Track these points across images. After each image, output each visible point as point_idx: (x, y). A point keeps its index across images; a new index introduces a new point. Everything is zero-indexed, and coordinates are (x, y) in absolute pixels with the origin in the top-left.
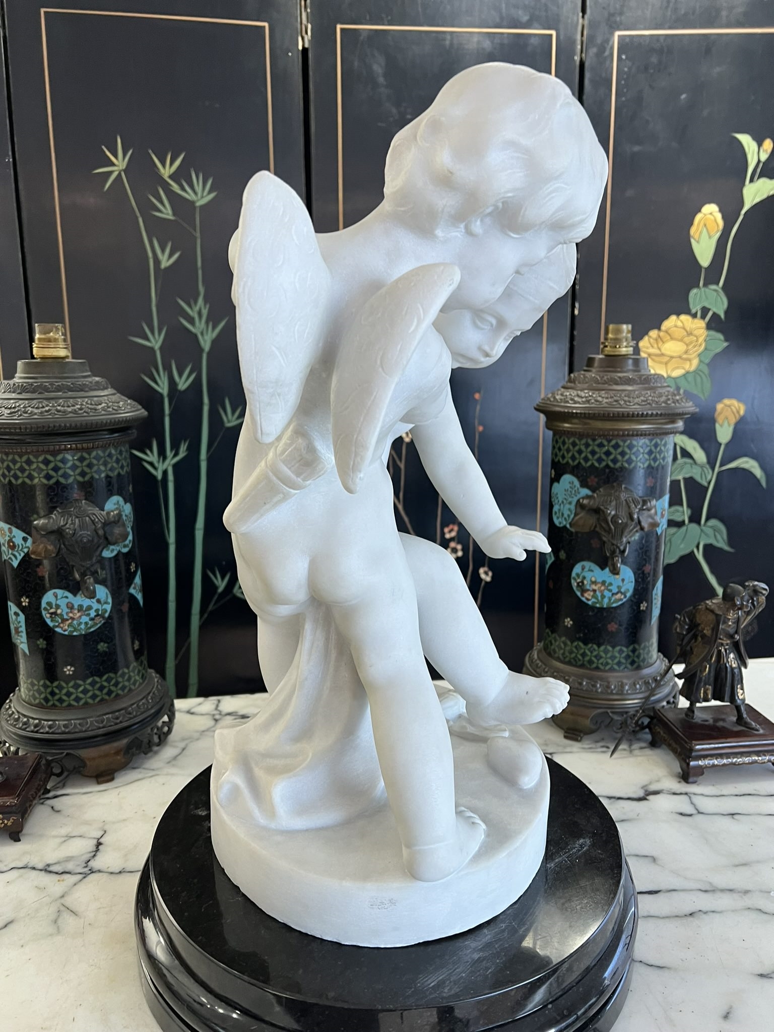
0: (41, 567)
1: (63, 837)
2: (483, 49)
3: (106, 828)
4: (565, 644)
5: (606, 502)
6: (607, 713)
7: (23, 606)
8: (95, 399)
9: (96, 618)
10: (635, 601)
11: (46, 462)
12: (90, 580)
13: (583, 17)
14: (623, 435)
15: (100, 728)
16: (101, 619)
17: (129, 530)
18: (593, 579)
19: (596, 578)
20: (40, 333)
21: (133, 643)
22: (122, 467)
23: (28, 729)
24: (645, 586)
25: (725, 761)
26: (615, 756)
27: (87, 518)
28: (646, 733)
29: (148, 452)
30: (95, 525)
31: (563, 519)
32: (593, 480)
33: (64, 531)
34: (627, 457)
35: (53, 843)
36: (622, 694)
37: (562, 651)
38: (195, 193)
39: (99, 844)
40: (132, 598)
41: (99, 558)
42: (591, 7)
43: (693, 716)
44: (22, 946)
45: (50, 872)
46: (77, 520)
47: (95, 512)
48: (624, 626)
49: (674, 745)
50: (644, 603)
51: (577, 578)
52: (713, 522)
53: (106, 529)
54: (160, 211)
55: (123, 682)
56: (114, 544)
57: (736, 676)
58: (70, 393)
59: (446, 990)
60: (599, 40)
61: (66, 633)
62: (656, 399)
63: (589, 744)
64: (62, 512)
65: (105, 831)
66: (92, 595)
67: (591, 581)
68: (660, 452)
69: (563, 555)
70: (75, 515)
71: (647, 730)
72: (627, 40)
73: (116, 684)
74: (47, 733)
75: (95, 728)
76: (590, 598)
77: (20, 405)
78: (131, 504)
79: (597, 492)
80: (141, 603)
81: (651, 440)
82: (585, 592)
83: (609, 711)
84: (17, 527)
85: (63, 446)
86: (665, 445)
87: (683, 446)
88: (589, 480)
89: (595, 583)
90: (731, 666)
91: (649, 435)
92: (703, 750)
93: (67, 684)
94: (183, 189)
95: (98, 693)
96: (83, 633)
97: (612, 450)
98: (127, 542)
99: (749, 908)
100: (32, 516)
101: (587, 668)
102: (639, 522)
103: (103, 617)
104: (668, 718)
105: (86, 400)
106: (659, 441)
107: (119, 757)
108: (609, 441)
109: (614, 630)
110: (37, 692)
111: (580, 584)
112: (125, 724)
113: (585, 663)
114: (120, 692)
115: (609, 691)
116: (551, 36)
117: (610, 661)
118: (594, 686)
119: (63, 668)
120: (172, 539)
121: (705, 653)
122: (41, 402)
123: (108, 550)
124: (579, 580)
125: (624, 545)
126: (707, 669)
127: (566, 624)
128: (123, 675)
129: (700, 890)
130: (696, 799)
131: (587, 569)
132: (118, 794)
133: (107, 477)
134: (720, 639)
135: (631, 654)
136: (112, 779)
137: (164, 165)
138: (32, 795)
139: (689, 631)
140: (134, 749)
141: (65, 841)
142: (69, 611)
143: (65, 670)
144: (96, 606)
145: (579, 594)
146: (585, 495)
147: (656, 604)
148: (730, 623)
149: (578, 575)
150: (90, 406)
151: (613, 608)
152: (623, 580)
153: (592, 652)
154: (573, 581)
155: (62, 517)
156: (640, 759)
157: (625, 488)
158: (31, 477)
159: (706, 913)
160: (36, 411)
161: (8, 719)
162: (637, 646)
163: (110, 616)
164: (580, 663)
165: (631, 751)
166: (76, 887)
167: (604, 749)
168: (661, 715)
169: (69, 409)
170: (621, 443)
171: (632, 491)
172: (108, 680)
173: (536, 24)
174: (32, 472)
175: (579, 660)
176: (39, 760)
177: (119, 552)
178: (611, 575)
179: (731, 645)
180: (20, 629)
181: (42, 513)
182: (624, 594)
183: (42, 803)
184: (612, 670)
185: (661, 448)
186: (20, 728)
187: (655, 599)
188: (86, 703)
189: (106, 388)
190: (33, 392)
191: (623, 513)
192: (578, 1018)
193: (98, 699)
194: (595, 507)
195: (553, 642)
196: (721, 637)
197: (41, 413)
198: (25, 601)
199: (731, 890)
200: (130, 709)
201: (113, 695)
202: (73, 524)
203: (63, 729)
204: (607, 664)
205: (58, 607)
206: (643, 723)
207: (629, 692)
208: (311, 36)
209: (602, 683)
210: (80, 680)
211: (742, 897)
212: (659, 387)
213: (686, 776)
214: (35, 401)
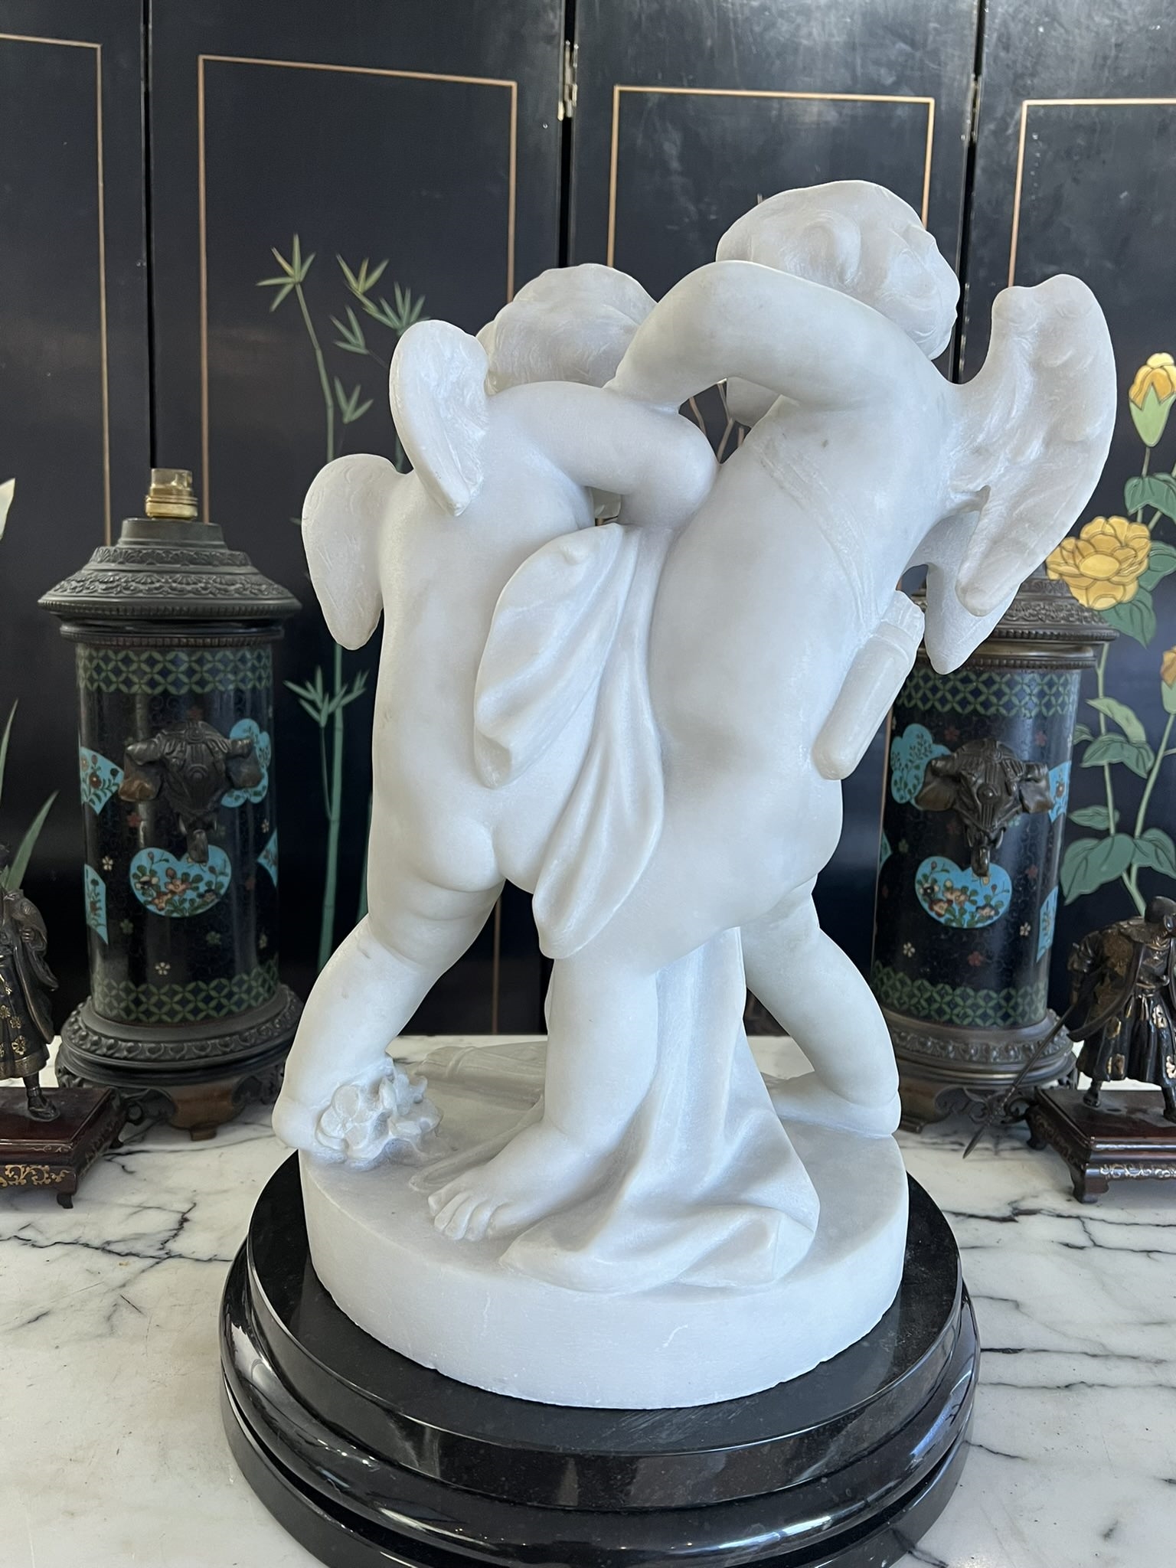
0: (133, 814)
1: (133, 1206)
2: (826, 123)
3: (197, 1199)
4: (903, 983)
5: (971, 764)
6: (962, 1090)
7: (105, 871)
8: (228, 577)
9: (207, 894)
10: (1013, 920)
11: (151, 662)
12: (201, 836)
13: (976, 79)
14: (1000, 666)
15: (200, 1057)
16: (214, 897)
17: (264, 771)
18: (948, 884)
19: (952, 882)
20: (158, 482)
21: (258, 938)
22: (260, 679)
23: (98, 1052)
24: (1028, 899)
25: (1142, 1172)
26: (971, 1156)
27: (204, 746)
28: (1023, 1128)
29: (309, 686)
30: (213, 755)
31: (906, 790)
32: (952, 733)
33: (168, 761)
34: (1005, 699)
35: (117, 1214)
36: (986, 1063)
37: (897, 995)
38: (399, 317)
39: (184, 1220)
40: (262, 871)
41: (216, 806)
42: (988, 65)
43: (1096, 1102)
44: (57, 1347)
45: (110, 1252)
46: (189, 747)
47: (214, 738)
48: (996, 959)
49: (1063, 1143)
50: (1026, 924)
51: (923, 881)
52: (1155, 834)
53: (230, 764)
54: (346, 341)
55: (240, 993)
56: (239, 788)
57: (1164, 1040)
58: (192, 566)
59: (664, 1435)
60: (999, 113)
61: (162, 913)
62: (1052, 614)
63: (931, 1138)
64: (169, 735)
65: (195, 1204)
66: (202, 858)
67: (945, 886)
68: (1058, 694)
69: (904, 846)
70: (186, 740)
71: (1024, 1123)
72: (1042, 112)
73: (230, 995)
74: (125, 1058)
75: (194, 1056)
76: (943, 912)
77: (120, 579)
78: (269, 733)
79: (959, 750)
80: (275, 881)
81: (1043, 676)
82: (935, 904)
83: (965, 1088)
84: (104, 755)
85: (176, 640)
86: (1065, 684)
87: (1109, 714)
88: (946, 732)
89: (950, 890)
90: (1156, 1026)
91: (1040, 667)
92: (1107, 1151)
93: (159, 989)
94: (383, 312)
95: (201, 1005)
96: (187, 915)
97: (982, 688)
98: (259, 788)
99: (1160, 1385)
100: (126, 738)
101: (935, 1022)
102: (1021, 799)
103: (217, 894)
104: (1057, 1102)
105: (215, 577)
106: (1055, 679)
107: (225, 1103)
108: (979, 674)
109: (977, 963)
110: (116, 1000)
111: (929, 891)
112: (239, 1055)
113: (933, 1013)
114: (234, 1008)
115: (967, 1057)
116: (928, 104)
117: (970, 1012)
118: (944, 1048)
119: (154, 966)
120: (335, 814)
121: (1115, 1002)
122: (149, 576)
123: (231, 796)
124: (926, 885)
125: (996, 832)
126: (1119, 1028)
127: (905, 952)
128: (241, 983)
129: (1086, 1354)
130: (1093, 1227)
131: (938, 869)
132: (220, 1156)
133: (238, 691)
134: (1140, 981)
135: (1003, 1003)
136: (212, 1136)
137: (357, 276)
138: (95, 1143)
139: (1092, 967)
140: (248, 1094)
141: (135, 1213)
142: (169, 881)
143: (157, 968)
144: (208, 876)
145: (926, 906)
146: (940, 755)
147: (1045, 929)
148: (1156, 958)
149: (925, 877)
150: (219, 586)
151: (977, 929)
152: (994, 887)
153: (942, 997)
154: (917, 886)
155: (168, 740)
156: (1009, 1164)
157: (1001, 745)
158: (128, 683)
159: (1091, 1386)
160: (142, 587)
161: (73, 1036)
162: (1013, 992)
163: (227, 894)
164: (923, 1013)
165: (997, 1153)
166: (144, 1274)
167: (956, 1147)
168: (1047, 1099)
169: (189, 588)
170: (997, 678)
171: (1011, 751)
172: (219, 988)
173: (906, 89)
174: (130, 676)
175: (924, 1008)
176: (109, 1096)
177: (247, 801)
178: (976, 877)
179: (1158, 993)
180: (98, 905)
181: (141, 736)
182: (995, 909)
183: (109, 1160)
184: (973, 1025)
185: (1058, 689)
186: (87, 1050)
187: (1044, 920)
188: (184, 1020)
189: (245, 565)
190: (141, 562)
191: (995, 782)
192: (867, 1505)
193: (202, 1015)
194: (953, 772)
195: (885, 980)
196: (1142, 978)
197: (150, 590)
198: (108, 864)
199: (1134, 1358)
200: (247, 1034)
201: (224, 1012)
202: (184, 752)
203: (148, 1054)
204: (966, 1016)
205: (153, 873)
206: (1017, 1110)
207: (998, 1060)
208: (577, 102)
209: (957, 1045)
210: (177, 983)
211: (1151, 1369)
212: (1059, 597)
213: (1079, 1192)
214: (141, 575)
